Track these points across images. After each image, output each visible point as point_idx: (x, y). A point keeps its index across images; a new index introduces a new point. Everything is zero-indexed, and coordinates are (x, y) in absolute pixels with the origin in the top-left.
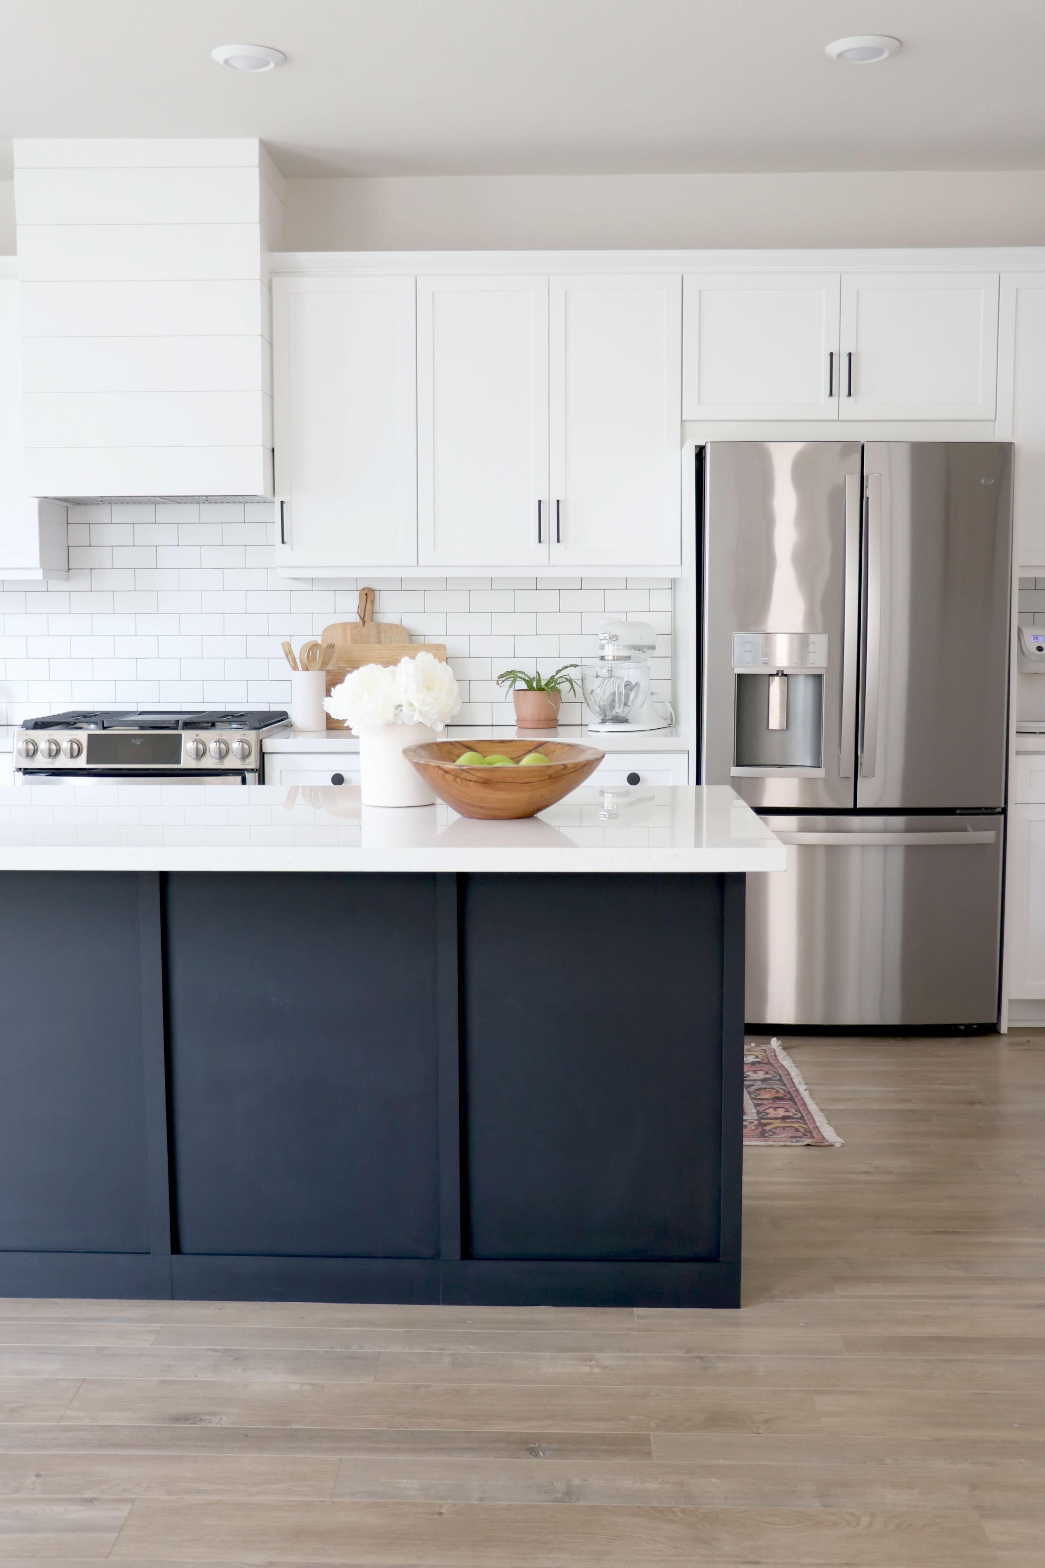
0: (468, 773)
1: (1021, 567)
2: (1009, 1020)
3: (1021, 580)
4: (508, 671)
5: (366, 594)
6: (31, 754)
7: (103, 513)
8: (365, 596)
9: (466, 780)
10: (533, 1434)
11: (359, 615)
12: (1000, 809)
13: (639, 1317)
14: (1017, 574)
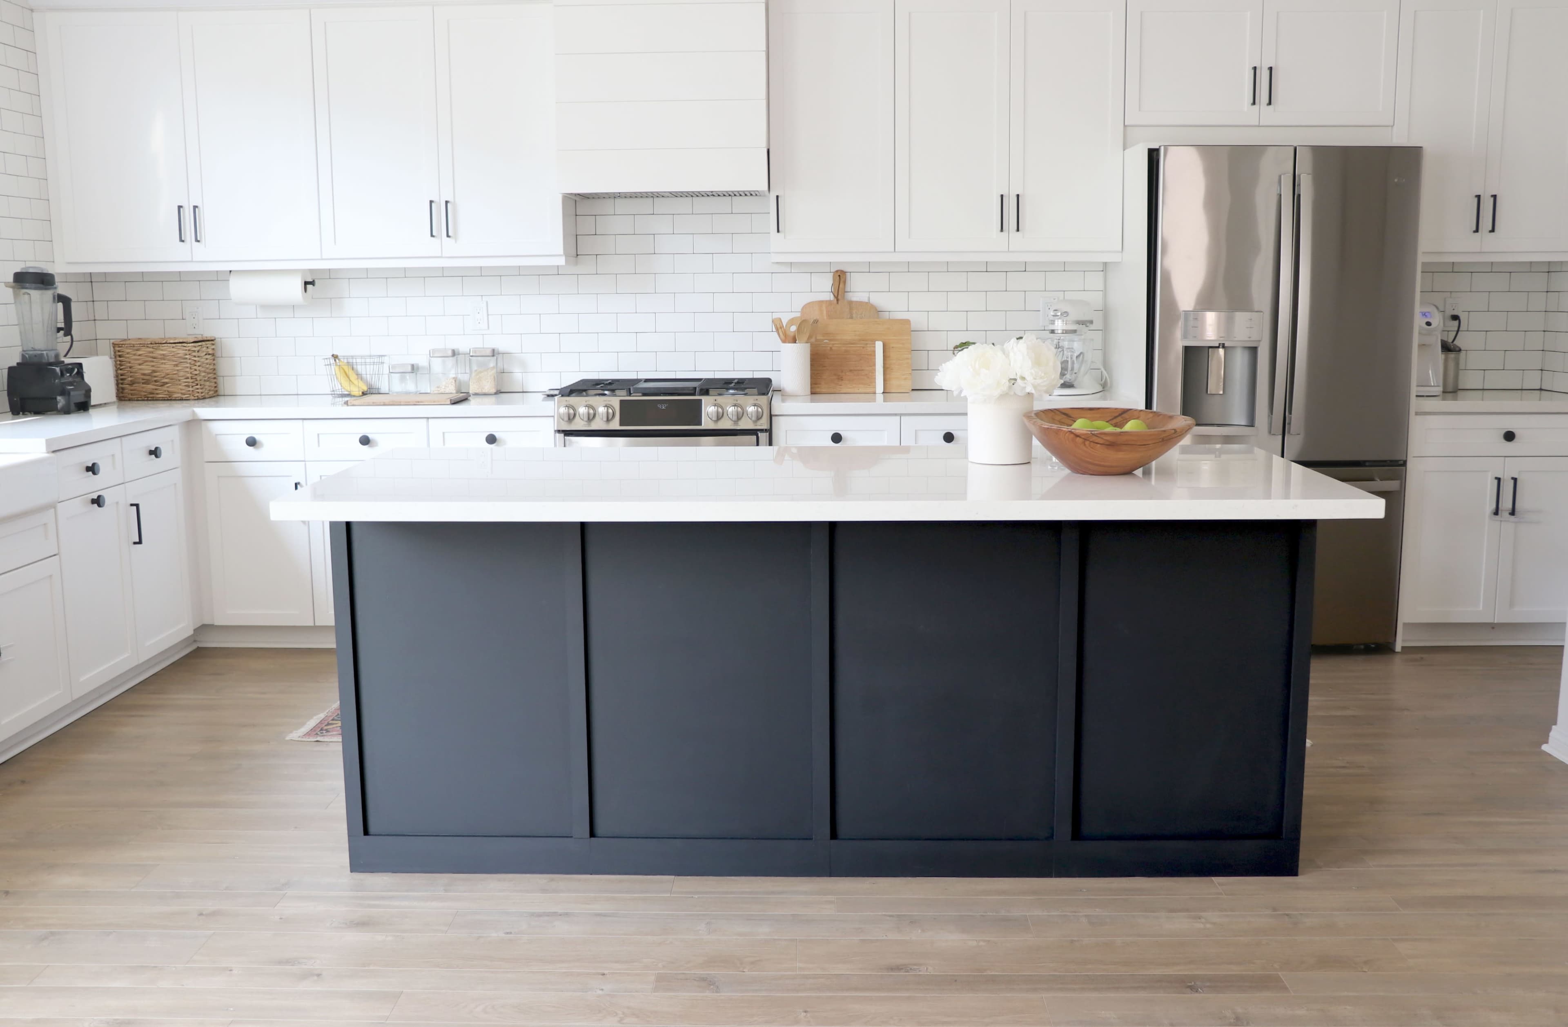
0: (1097, 437)
1: (1423, 253)
2: (1403, 641)
3: (1424, 264)
4: (962, 343)
5: (839, 276)
6: (571, 418)
7: (607, 206)
8: (838, 278)
9: (1094, 442)
10: (1185, 975)
11: (833, 294)
12: (1402, 461)
13: (1220, 884)
14: (1421, 259)
